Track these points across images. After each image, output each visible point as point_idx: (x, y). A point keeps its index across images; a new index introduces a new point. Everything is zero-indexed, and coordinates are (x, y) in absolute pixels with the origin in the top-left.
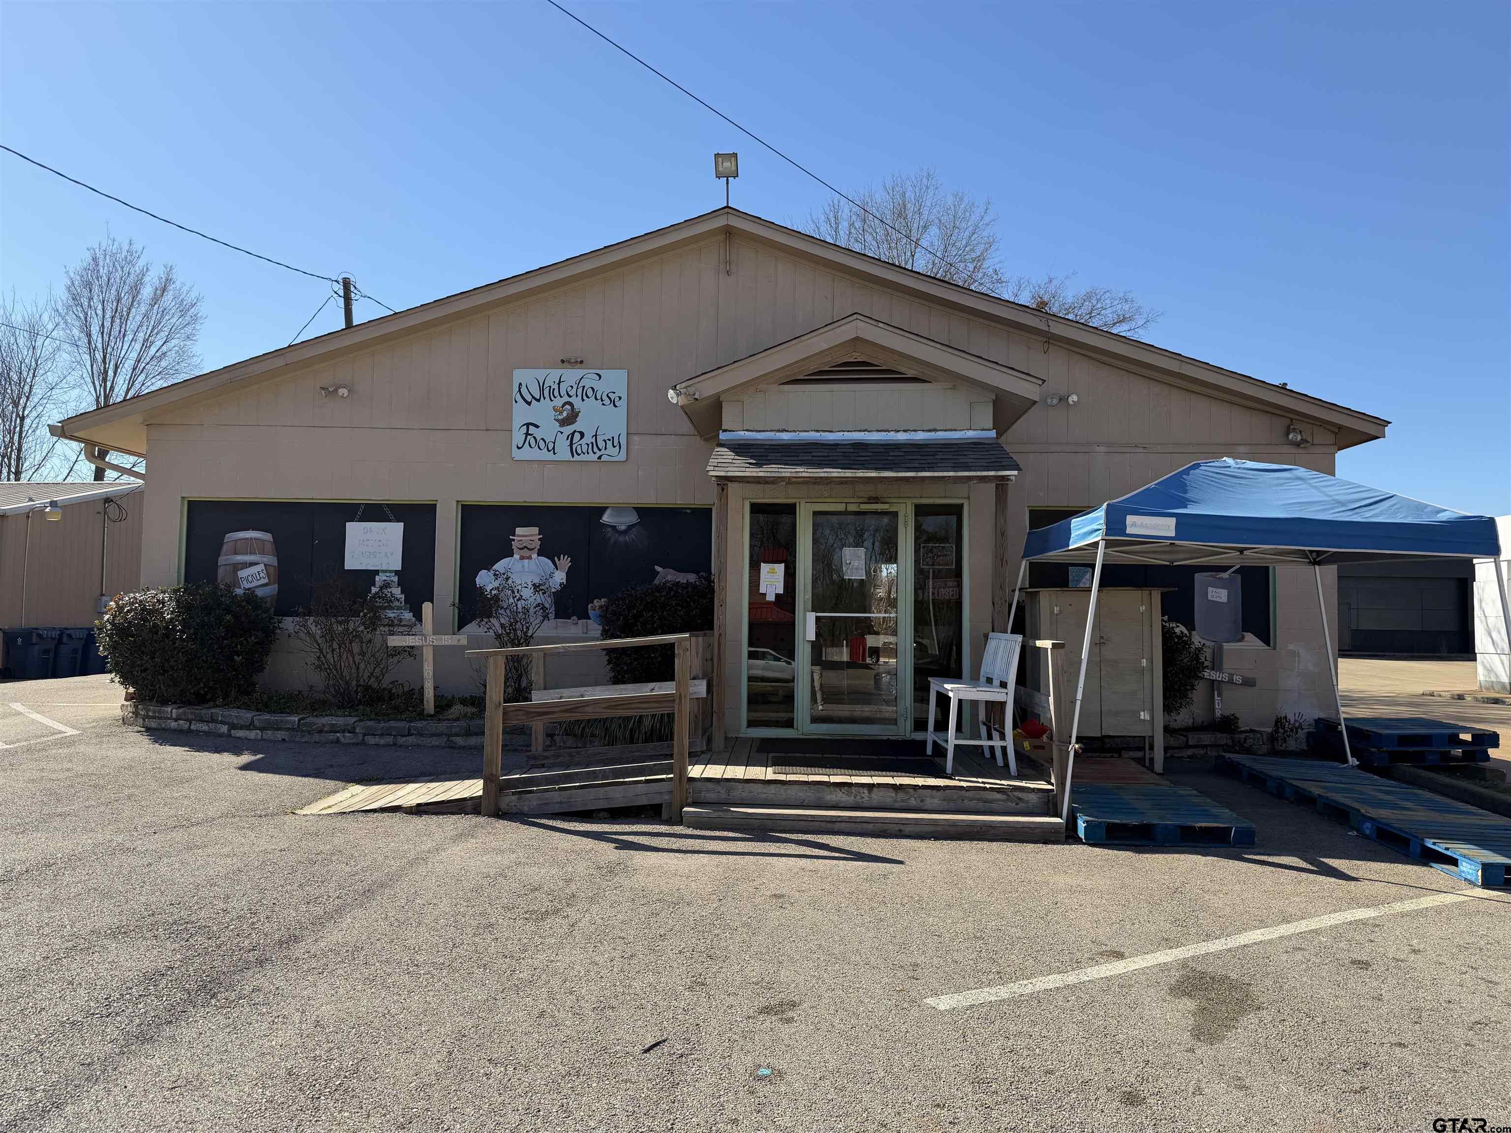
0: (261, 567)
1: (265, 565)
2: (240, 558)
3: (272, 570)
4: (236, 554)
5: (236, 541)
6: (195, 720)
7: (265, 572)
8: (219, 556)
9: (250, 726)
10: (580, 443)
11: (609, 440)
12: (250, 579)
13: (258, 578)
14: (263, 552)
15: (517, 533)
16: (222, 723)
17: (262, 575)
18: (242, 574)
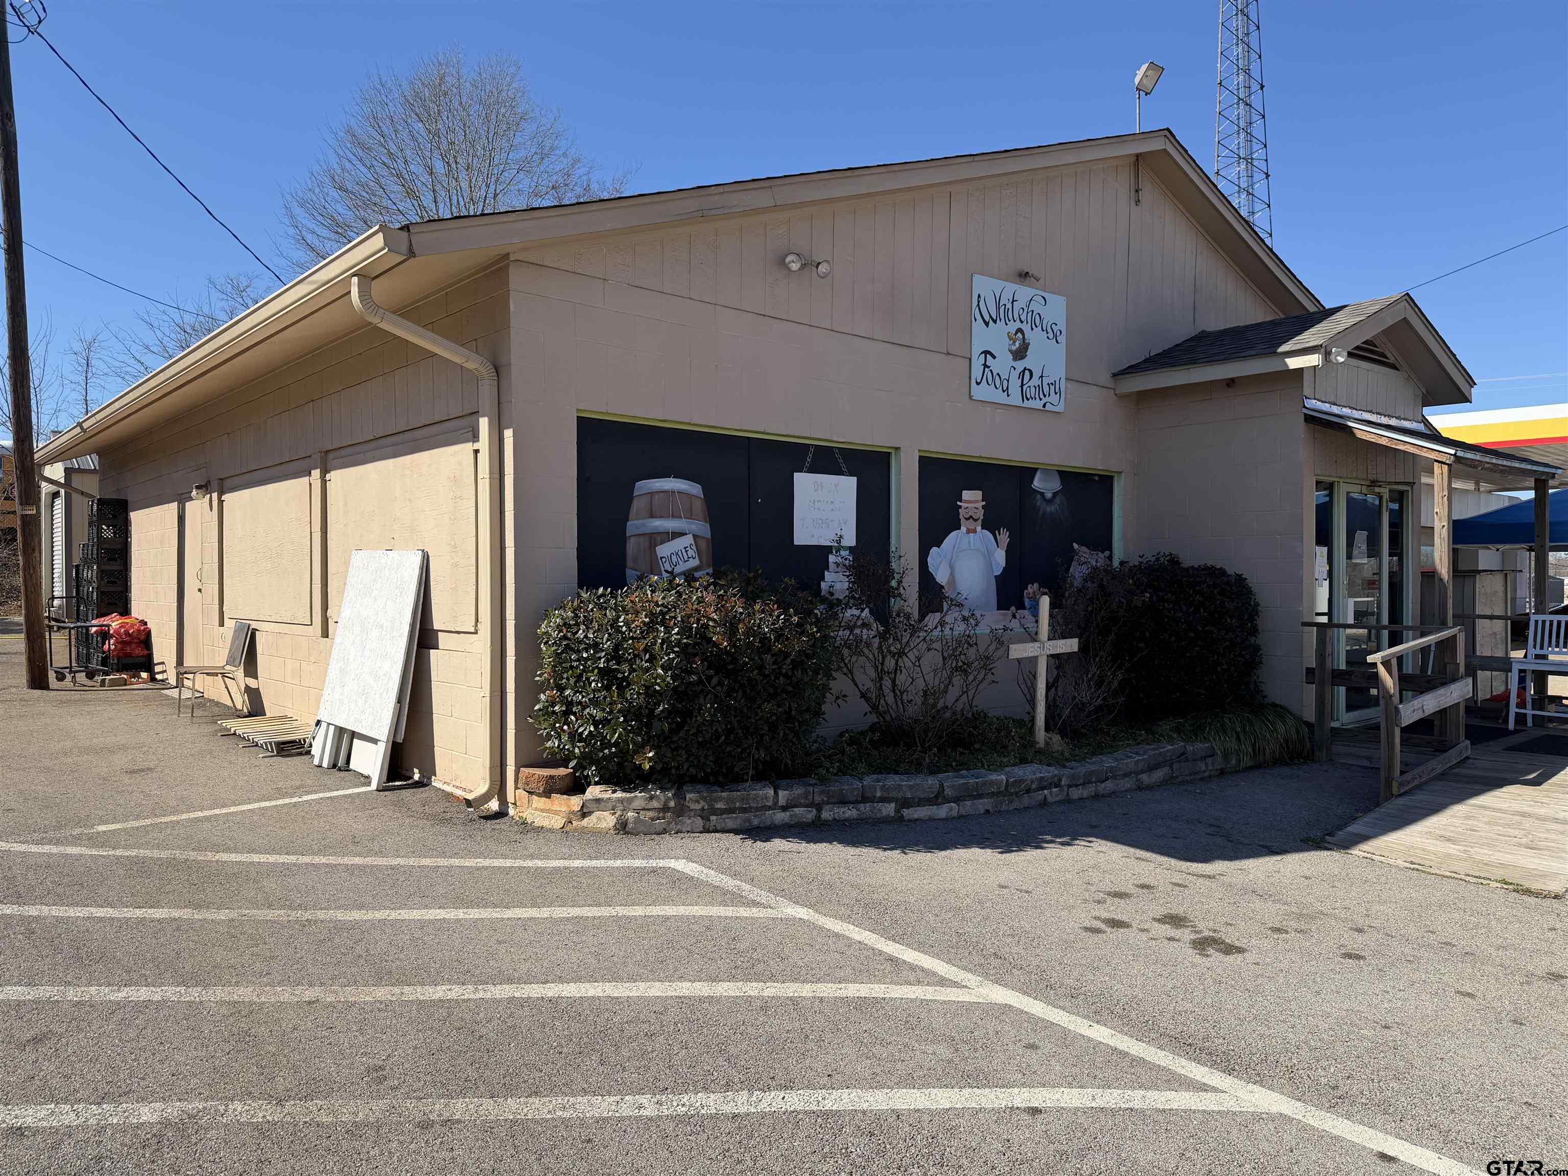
0: (688, 540)
1: (695, 537)
2: (658, 524)
3: (703, 545)
4: (652, 516)
5: (652, 494)
6: (828, 803)
7: (694, 547)
8: (627, 520)
9: (937, 799)
10: (1028, 385)
11: (1052, 384)
12: (674, 559)
13: (686, 559)
14: (690, 516)
15: (963, 498)
16: (883, 800)
17: (691, 553)
18: (663, 550)
